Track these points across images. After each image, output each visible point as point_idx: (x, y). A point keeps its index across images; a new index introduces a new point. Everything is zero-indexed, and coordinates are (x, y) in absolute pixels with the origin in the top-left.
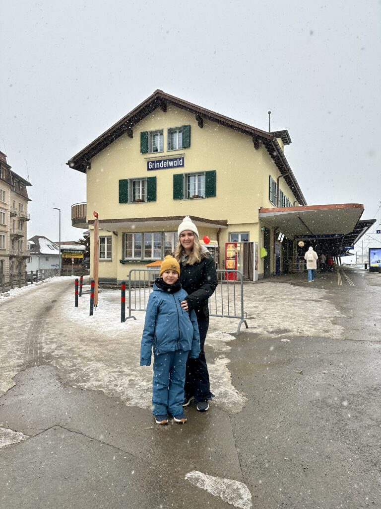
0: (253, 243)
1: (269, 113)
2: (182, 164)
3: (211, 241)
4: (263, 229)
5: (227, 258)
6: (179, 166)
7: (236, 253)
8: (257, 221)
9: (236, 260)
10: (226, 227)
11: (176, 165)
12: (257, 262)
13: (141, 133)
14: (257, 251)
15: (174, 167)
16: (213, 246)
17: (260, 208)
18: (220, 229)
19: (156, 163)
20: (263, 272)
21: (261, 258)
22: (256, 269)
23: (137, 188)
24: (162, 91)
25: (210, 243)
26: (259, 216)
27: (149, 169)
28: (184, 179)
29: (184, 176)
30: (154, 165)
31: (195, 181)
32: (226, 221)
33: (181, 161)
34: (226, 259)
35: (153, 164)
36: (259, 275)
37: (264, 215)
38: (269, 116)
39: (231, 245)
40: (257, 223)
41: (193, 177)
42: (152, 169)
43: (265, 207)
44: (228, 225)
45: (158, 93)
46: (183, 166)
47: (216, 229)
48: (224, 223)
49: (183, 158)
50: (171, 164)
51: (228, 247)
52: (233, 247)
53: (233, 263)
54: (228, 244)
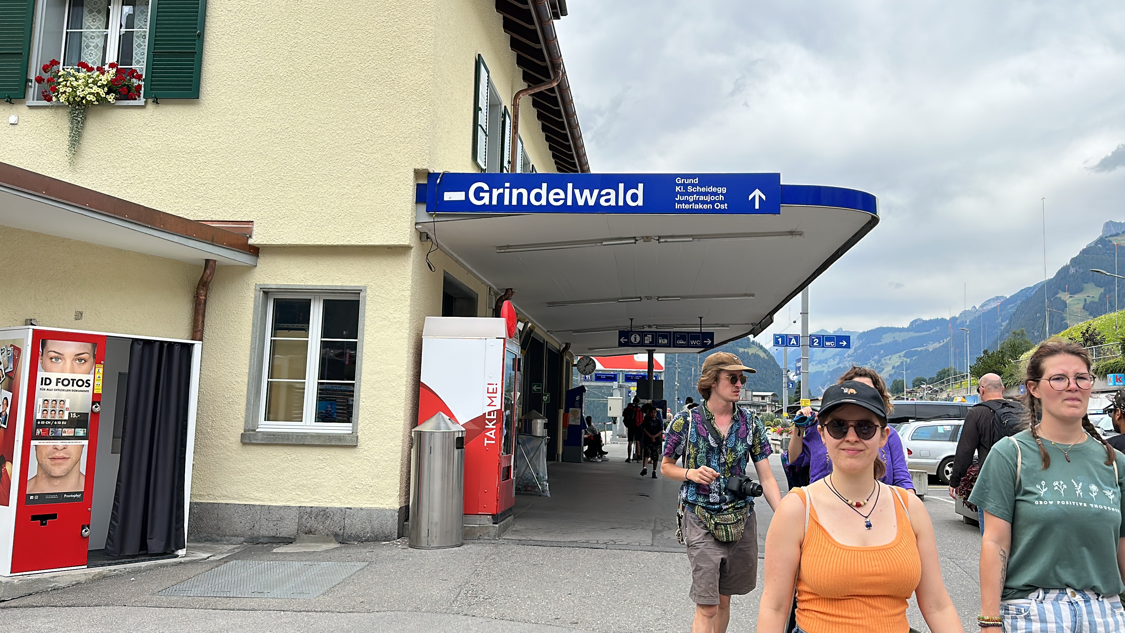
5: (35, 430)
7: (97, 398)
8: (404, 235)
9: (92, 437)
32: (245, 228)
44: (255, 251)
51: (46, 360)
52: (80, 360)
53: (74, 458)
54: (50, 342)
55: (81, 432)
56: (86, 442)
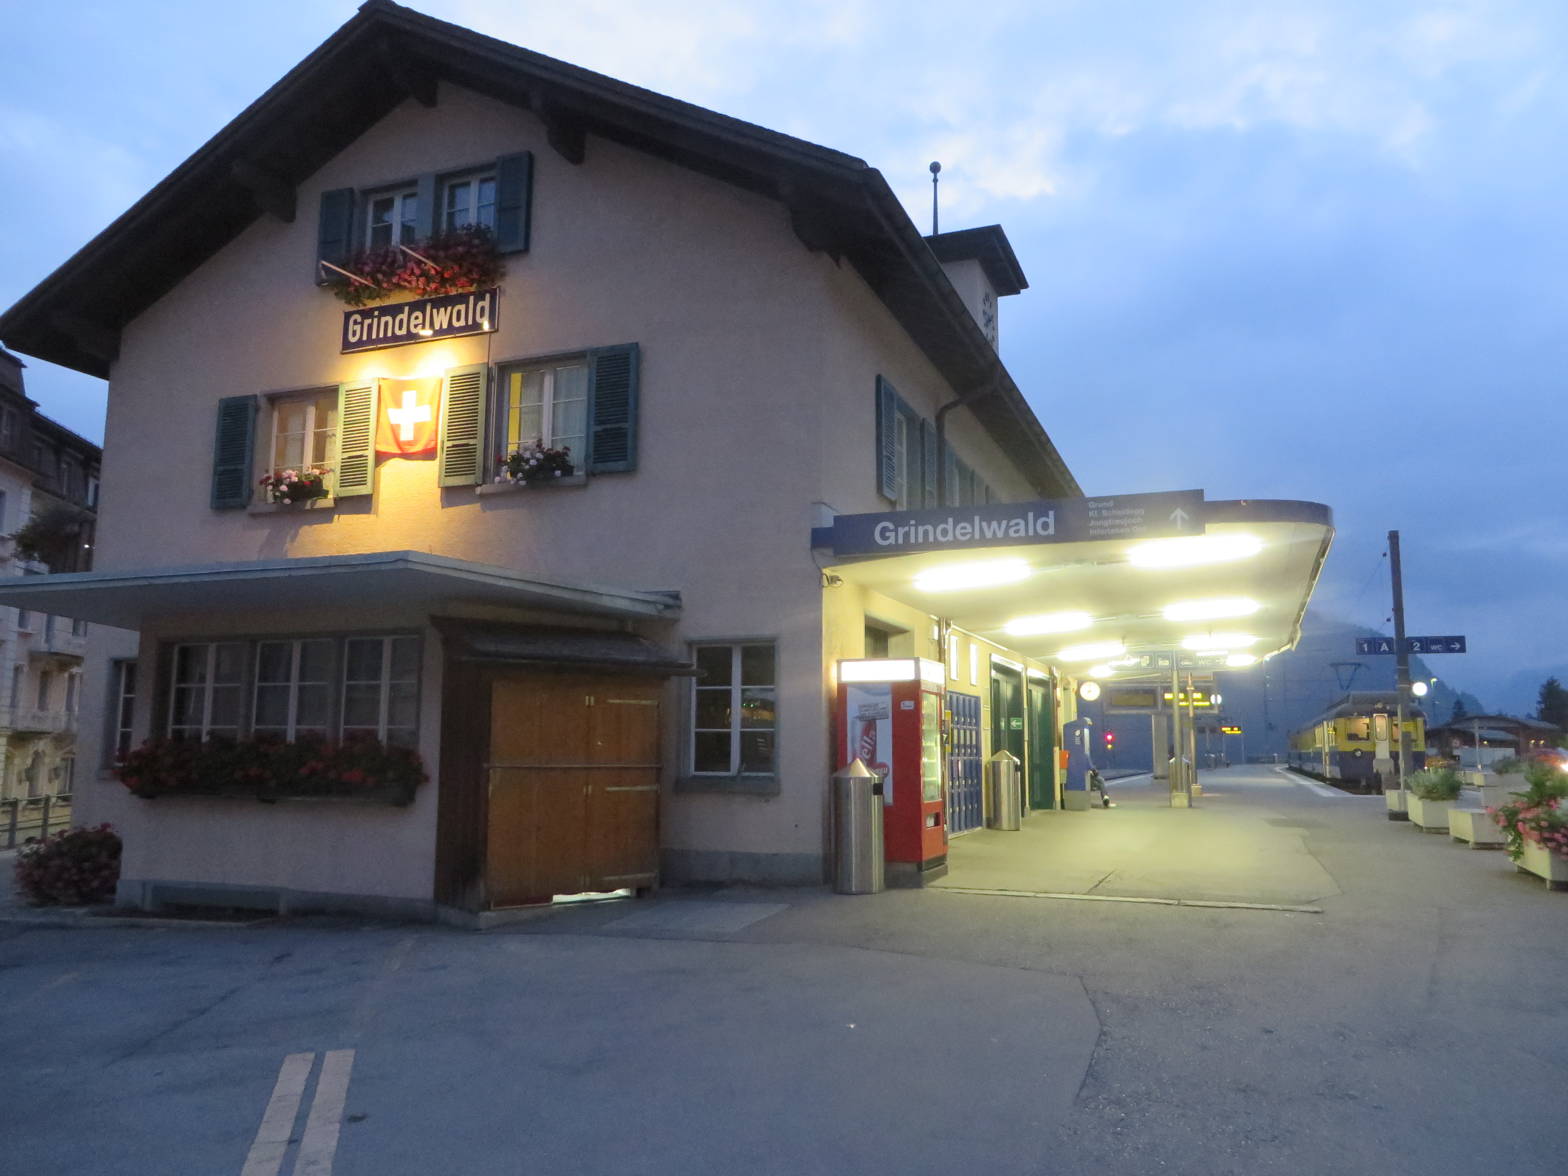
1: (935, 168)
2: (486, 320)
6: (473, 328)
11: (462, 323)
13: (326, 198)
15: (450, 331)
19: (379, 317)
23: (294, 432)
27: (347, 346)
28: (495, 389)
30: (370, 327)
31: (542, 399)
33: (486, 303)
35: (367, 322)
38: (935, 181)
42: (360, 345)
45: (377, 11)
49: (493, 294)
50: (442, 319)
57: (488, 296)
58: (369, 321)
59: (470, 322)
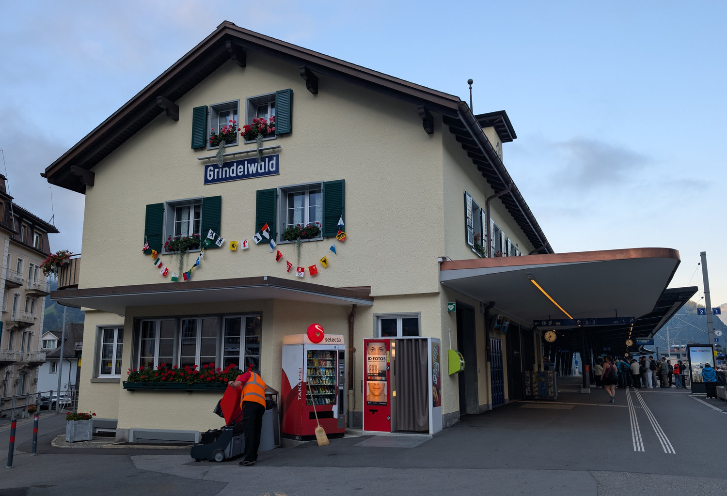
0: (426, 340)
1: (470, 82)
2: (274, 169)
3: (326, 336)
4: (451, 307)
5: (368, 377)
6: (268, 173)
7: (388, 364)
8: (436, 288)
9: (388, 380)
10: (367, 303)
11: (263, 171)
12: (437, 386)
13: (195, 110)
14: (437, 359)
15: (257, 175)
16: (332, 348)
17: (441, 260)
18: (354, 306)
19: (222, 168)
20: (457, 408)
21: (452, 376)
22: (437, 403)
23: (184, 220)
24: (233, 24)
25: (324, 341)
26: (441, 276)
27: (207, 182)
28: (279, 201)
29: (279, 193)
30: (218, 172)
31: (303, 205)
32: (367, 289)
33: (274, 162)
34: (366, 379)
35: (216, 170)
36: (447, 418)
37: (453, 275)
38: (471, 88)
39: (377, 346)
40: (434, 295)
41: (300, 197)
42: (214, 181)
43: (453, 257)
44: (372, 299)
45: (225, 28)
46: (277, 172)
47: (345, 307)
48: (364, 293)
49: (277, 157)
50: (253, 169)
51: (369, 351)
52: (381, 350)
53: (382, 389)
54: (370, 343)
55: (384, 378)
56: (386, 382)
57: (275, 158)
58: (218, 170)
59: (267, 171)
